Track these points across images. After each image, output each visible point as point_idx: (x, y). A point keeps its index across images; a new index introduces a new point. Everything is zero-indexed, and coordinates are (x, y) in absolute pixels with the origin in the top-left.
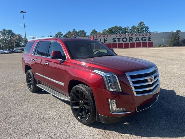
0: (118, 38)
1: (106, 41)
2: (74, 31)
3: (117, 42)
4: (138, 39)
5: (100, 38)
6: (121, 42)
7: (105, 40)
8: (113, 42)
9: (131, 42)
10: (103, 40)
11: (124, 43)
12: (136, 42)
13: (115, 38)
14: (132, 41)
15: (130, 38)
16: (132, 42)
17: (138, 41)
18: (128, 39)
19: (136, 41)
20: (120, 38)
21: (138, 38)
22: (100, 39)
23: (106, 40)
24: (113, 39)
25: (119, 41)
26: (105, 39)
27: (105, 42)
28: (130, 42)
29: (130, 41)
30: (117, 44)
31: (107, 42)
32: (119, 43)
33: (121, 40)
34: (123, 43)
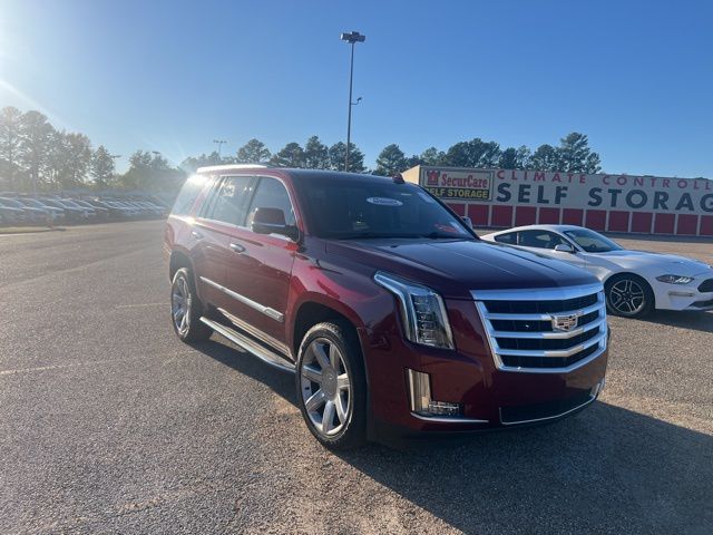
0: (610, 191)
1: (562, 199)
2: (314, 143)
3: (605, 206)
4: (689, 201)
5: (541, 183)
6: (622, 206)
7: (559, 194)
8: (590, 203)
9: (660, 210)
10: (550, 195)
11: (631, 210)
12: (677, 213)
13: (600, 190)
14: (665, 207)
15: (657, 194)
16: (666, 212)
17: (685, 211)
18: (651, 198)
19: (678, 208)
20: (620, 191)
21: (686, 196)
22: (541, 189)
23: (564, 195)
24: (592, 193)
25: (614, 204)
26: (559, 189)
27: (558, 201)
28: (654, 212)
29: (656, 207)
30: (605, 212)
31: (565, 204)
32: (613, 209)
33: (621, 198)
34: (628, 213)
